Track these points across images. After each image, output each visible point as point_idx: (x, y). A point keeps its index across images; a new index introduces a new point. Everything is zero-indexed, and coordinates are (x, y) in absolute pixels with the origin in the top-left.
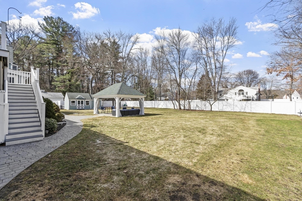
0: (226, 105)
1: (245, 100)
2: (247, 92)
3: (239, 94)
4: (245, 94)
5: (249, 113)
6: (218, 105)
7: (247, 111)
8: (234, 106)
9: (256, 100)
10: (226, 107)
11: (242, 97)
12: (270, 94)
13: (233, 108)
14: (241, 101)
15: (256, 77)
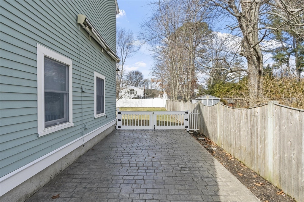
0: (125, 103)
1: (136, 98)
2: (136, 92)
3: (131, 93)
4: (135, 93)
5: (141, 108)
6: (119, 103)
7: (140, 106)
8: (131, 103)
9: (143, 98)
10: (126, 104)
11: (133, 96)
12: (150, 93)
13: (130, 105)
14: (132, 99)
15: (141, 78)
